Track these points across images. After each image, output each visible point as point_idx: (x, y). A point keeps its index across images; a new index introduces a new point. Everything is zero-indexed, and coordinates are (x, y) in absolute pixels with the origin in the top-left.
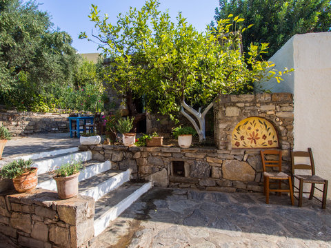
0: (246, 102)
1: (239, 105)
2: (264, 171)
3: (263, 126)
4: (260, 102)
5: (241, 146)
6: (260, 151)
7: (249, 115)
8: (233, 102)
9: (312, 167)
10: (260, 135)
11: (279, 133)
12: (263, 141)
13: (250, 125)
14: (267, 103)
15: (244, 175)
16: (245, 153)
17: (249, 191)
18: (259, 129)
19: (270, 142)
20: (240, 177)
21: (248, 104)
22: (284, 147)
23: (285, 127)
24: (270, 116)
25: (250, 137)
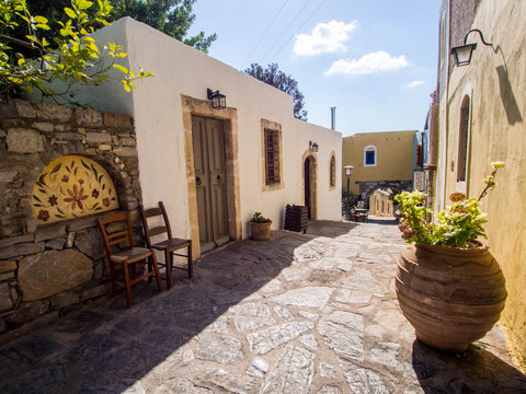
0: (55, 122)
1: (40, 126)
2: (108, 255)
3: (91, 173)
4: (83, 125)
5: (52, 219)
6: (97, 221)
7: (66, 151)
8: (25, 119)
9: (167, 228)
10: (88, 191)
11: (118, 184)
12: (94, 200)
13: (67, 173)
14: (97, 129)
15: (73, 275)
16: (67, 231)
17: (85, 302)
18: (85, 178)
19: (106, 201)
20: (65, 284)
21: (61, 128)
22: (132, 205)
23: (128, 172)
24: (105, 153)
25: (68, 196)
